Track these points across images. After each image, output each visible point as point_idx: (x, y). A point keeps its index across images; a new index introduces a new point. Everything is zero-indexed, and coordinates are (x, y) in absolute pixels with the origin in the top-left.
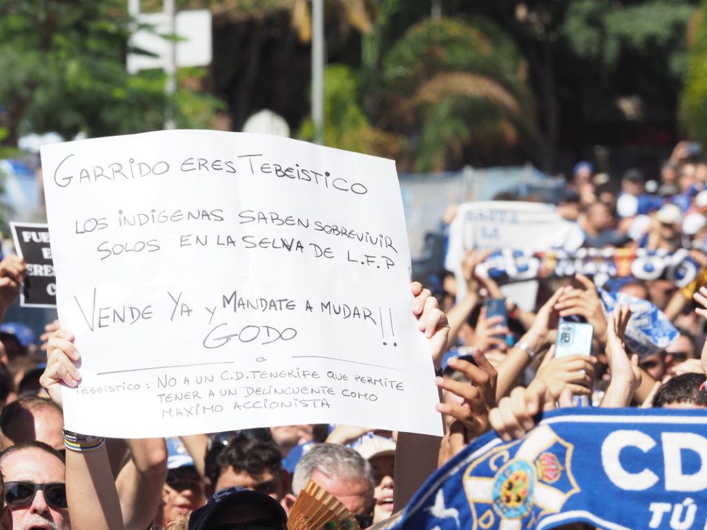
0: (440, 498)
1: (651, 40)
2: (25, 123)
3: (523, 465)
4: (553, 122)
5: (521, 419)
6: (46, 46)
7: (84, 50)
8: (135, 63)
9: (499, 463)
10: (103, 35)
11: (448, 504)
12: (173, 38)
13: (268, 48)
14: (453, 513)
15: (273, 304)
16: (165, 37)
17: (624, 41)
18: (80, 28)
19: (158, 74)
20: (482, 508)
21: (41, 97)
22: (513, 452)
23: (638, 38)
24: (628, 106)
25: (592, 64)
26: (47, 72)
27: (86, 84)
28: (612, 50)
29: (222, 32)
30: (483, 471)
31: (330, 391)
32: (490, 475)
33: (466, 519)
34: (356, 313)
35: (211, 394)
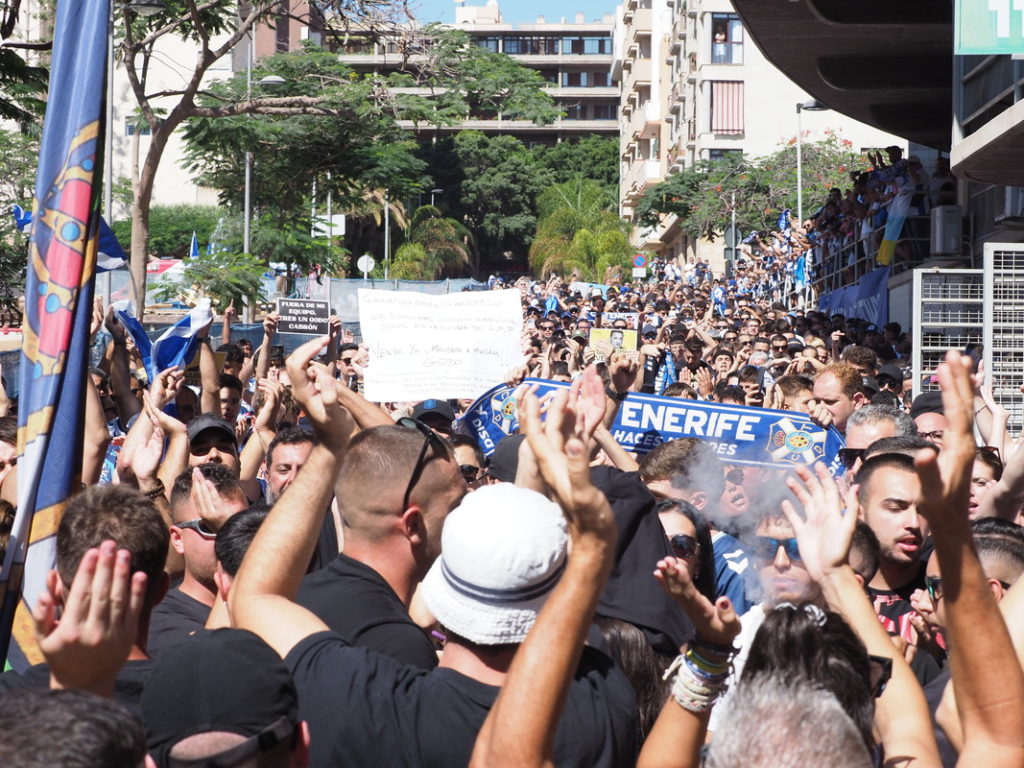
0: (481, 408)
1: (517, 230)
2: (271, 258)
3: (513, 399)
4: (478, 261)
5: (515, 380)
6: (280, 227)
7: (295, 228)
8: (314, 234)
9: (505, 396)
10: (303, 223)
11: (484, 410)
12: (331, 225)
13: (365, 230)
14: (485, 413)
15: (453, 350)
16: (327, 224)
17: (506, 230)
18: (294, 220)
19: (325, 238)
20: (497, 413)
21: (278, 248)
22: (511, 393)
23: (512, 229)
24: (507, 254)
25: (494, 238)
26: (280, 238)
27: (295, 243)
28: (501, 232)
29: (349, 222)
30: (499, 398)
31: (474, 386)
32: (501, 400)
33: (490, 416)
34: (490, 353)
35: (426, 385)
